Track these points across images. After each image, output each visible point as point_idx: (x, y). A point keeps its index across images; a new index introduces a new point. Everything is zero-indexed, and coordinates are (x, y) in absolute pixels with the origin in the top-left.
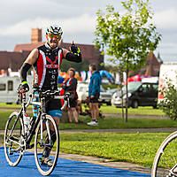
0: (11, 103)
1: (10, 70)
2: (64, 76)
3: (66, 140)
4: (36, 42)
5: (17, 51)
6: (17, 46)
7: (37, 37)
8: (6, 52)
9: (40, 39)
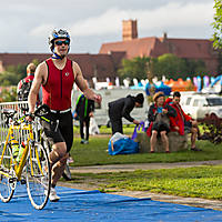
1: (94, 79)
2: (171, 85)
3: (180, 177)
4: (130, 39)
6: (104, 45)
7: (130, 32)
8: (88, 54)
9: (135, 35)
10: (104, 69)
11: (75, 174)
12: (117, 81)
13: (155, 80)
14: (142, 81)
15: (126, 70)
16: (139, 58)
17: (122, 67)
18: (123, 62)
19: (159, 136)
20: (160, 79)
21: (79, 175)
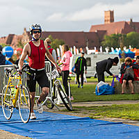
0: (90, 77)
1: (87, 48)
2: (135, 52)
4: (109, 22)
5: (92, 31)
6: (93, 27)
7: (109, 18)
8: (83, 32)
9: (112, 20)
10: (93, 42)
11: (75, 107)
12: (101, 49)
13: (125, 48)
14: (117, 49)
15: (106, 42)
16: (115, 35)
17: (104, 40)
18: (105, 37)
19: (127, 83)
20: (128, 48)
21: (77, 107)
